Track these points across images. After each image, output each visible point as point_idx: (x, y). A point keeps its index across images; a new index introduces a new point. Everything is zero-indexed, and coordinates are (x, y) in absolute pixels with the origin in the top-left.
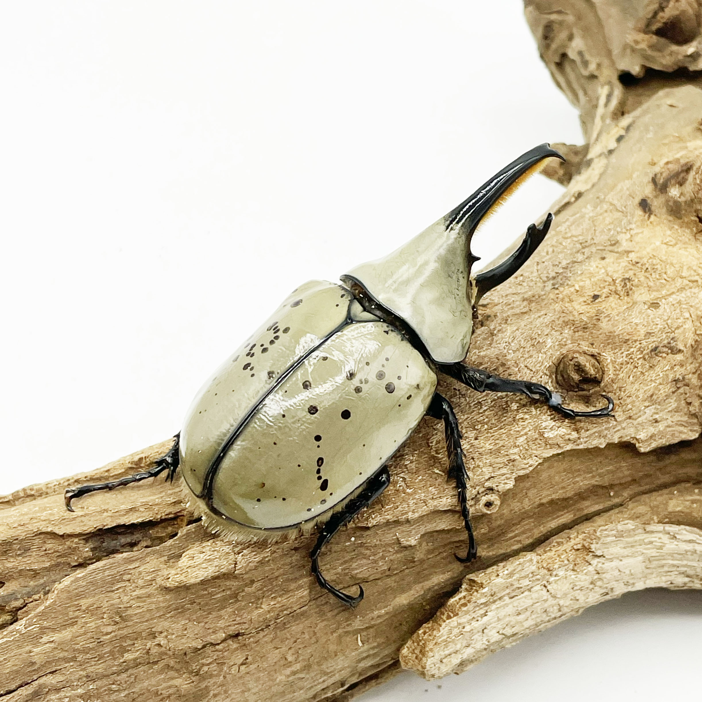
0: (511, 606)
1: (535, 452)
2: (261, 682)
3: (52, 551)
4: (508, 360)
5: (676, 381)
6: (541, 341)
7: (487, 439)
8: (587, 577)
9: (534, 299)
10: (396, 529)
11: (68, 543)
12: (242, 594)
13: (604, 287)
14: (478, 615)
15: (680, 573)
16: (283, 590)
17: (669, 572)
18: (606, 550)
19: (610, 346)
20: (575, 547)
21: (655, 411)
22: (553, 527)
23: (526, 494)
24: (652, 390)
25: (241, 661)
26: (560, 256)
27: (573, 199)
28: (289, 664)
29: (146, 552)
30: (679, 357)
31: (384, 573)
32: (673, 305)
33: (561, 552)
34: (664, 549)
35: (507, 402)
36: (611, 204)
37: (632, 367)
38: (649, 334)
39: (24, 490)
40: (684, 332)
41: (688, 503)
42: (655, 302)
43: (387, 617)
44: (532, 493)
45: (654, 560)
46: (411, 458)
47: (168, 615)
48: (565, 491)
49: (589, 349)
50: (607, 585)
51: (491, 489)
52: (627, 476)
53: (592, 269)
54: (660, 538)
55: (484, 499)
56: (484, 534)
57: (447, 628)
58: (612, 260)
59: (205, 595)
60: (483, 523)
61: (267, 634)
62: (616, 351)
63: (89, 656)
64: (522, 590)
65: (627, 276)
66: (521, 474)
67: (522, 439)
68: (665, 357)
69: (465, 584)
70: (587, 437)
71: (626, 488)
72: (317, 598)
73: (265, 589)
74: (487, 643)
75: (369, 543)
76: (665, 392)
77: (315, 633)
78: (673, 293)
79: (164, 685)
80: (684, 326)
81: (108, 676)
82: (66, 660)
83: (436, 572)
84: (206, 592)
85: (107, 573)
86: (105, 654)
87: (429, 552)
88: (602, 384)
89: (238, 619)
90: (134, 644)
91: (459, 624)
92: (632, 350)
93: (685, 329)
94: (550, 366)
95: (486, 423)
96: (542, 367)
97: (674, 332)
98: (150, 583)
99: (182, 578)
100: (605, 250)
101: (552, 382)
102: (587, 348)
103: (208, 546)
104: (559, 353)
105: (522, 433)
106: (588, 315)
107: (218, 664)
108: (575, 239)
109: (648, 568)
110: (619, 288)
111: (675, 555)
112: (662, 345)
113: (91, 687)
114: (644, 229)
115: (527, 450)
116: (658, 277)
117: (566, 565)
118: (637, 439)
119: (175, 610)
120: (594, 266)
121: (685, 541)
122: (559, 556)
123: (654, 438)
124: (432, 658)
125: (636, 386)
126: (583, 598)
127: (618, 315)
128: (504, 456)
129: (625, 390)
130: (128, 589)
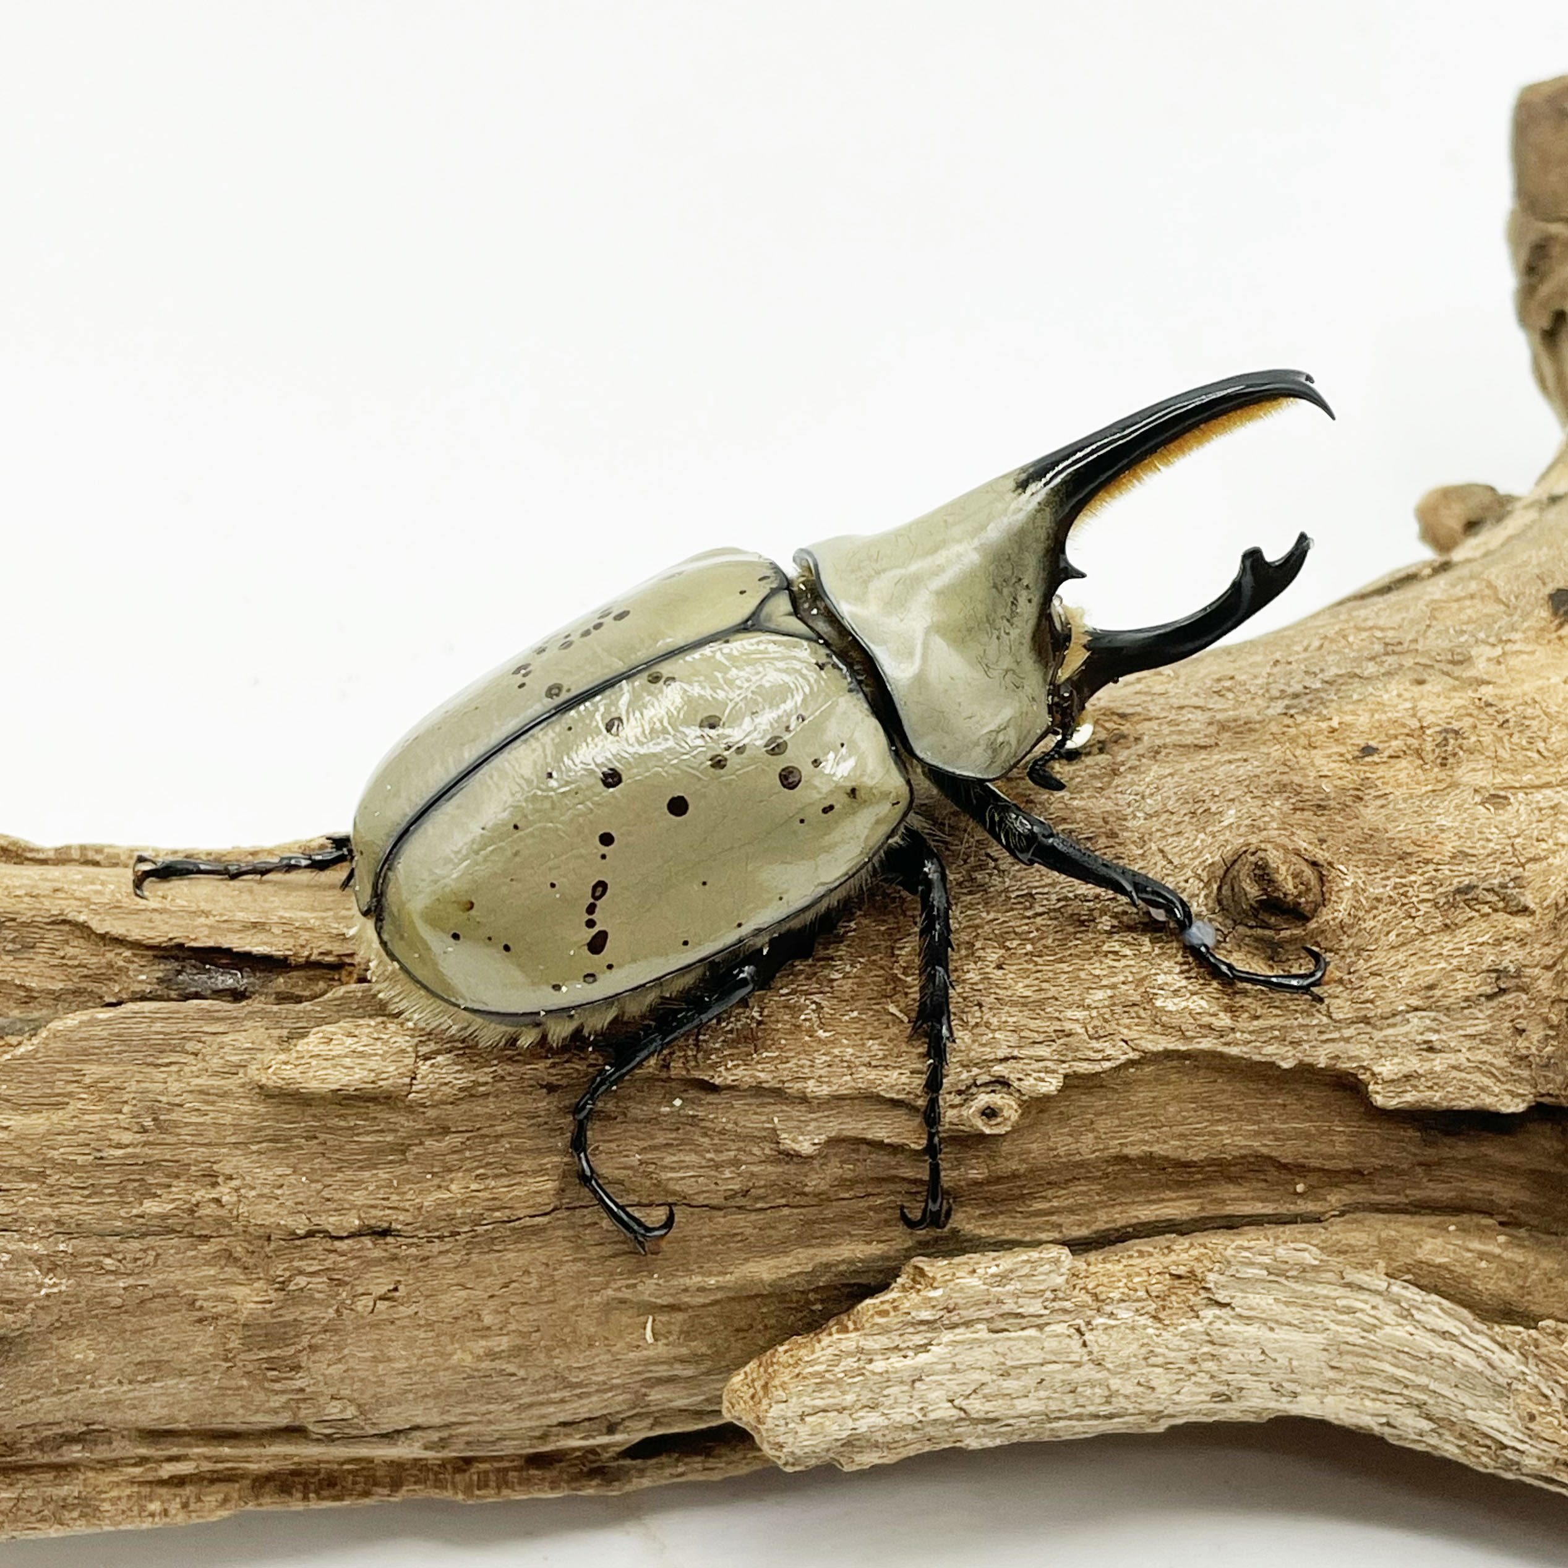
0: (988, 1349)
1: (1125, 1031)
2: (418, 1352)
3: (76, 963)
4: (1127, 829)
5: (1499, 973)
6: (1213, 809)
7: (1025, 973)
8: (1186, 1346)
9: (1233, 725)
10: (777, 1108)
11: (110, 956)
12: (417, 1149)
13: (1396, 737)
14: (910, 1344)
15: (1410, 1403)
16: (505, 1166)
17: (1384, 1392)
18: (1240, 1294)
19: (1363, 856)
20: (1174, 1270)
21: (1434, 1025)
22: (1143, 1219)
23: (1092, 1123)
24: (1433, 976)
25: (382, 1290)
26: (1330, 658)
27: (1427, 571)
28: (485, 1332)
29: (250, 1009)
30: (1522, 924)
31: (733, 1197)
32: (1540, 810)
33: (1137, 1269)
34: (1380, 1333)
35: (1091, 910)
36: (1490, 585)
37: (1401, 914)
38: (1461, 856)
39: (83, 848)
40: (1547, 873)
41: (1469, 1255)
42: (1502, 793)
43: (719, 1295)
44: (1104, 1124)
45: (1348, 1352)
46: (848, 969)
47: (254, 1148)
48: (1184, 1143)
49: (1310, 848)
50: (1230, 1377)
51: (1002, 1083)
52: (1341, 1157)
53: (1386, 696)
54: (1374, 1307)
55: (983, 1099)
56: (976, 1183)
57: (830, 1350)
58: (1438, 689)
59: (342, 1128)
60: (977, 1157)
61: (447, 1251)
62: (1373, 870)
63: (70, 1180)
64: (1024, 1322)
65: (1456, 725)
66: (1082, 1071)
67: (1100, 995)
68: (1488, 915)
69: (904, 1276)
70: (1251, 1033)
71: (1336, 1186)
72: (575, 1208)
73: (467, 1154)
74: (920, 1417)
75: (712, 1121)
76: (1465, 989)
77: (554, 1283)
78: (1548, 785)
79: (211, 1290)
80: (1550, 860)
81: (102, 1235)
82: (24, 1174)
83: (851, 1236)
84: (343, 1123)
85: (158, 1026)
86: (107, 1186)
87: (843, 1183)
88: (1312, 925)
89: (394, 1197)
90: (170, 1186)
91: (861, 1351)
92: (1413, 878)
93: (1550, 865)
94: (1212, 864)
95: (1032, 941)
96: (1197, 862)
97: (1523, 865)
98: (234, 1070)
99: (295, 1073)
100: (1432, 666)
101: (1206, 897)
102: (1305, 845)
103: (369, 1026)
104: (1241, 840)
105: (1104, 982)
106: (1338, 783)
107: (331, 1279)
108: (1379, 634)
109: (1333, 1368)
110: (1429, 746)
111: (1401, 1356)
112: (1486, 885)
113: (62, 1247)
114: (1539, 648)
115: (1106, 1021)
116: (1524, 743)
117: (1138, 1300)
118: (1373, 1074)
119: (271, 1141)
120: (1395, 693)
121: (1433, 1331)
122: (1129, 1276)
123: (1414, 1082)
124: (783, 1405)
125: (1401, 957)
126: (1169, 1390)
127: (1405, 800)
128: (1051, 1018)
129: (1370, 957)
130: (187, 1069)
